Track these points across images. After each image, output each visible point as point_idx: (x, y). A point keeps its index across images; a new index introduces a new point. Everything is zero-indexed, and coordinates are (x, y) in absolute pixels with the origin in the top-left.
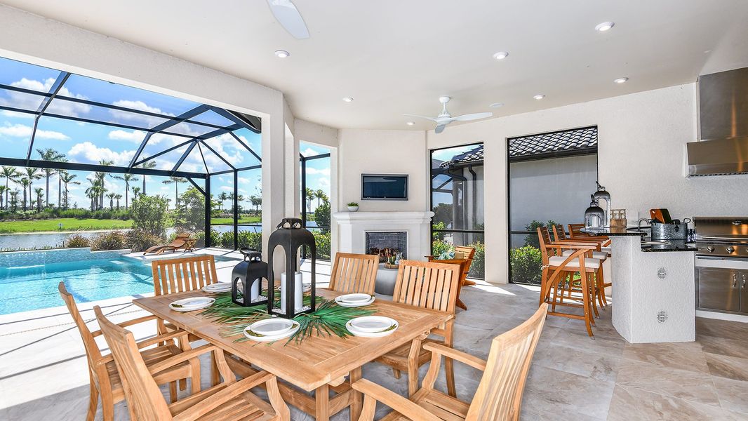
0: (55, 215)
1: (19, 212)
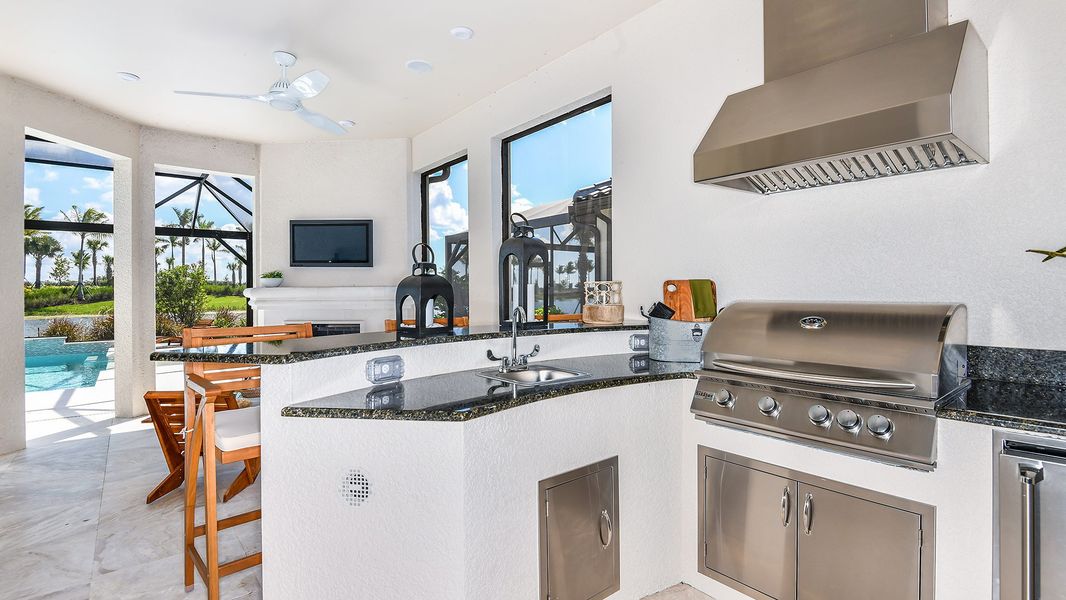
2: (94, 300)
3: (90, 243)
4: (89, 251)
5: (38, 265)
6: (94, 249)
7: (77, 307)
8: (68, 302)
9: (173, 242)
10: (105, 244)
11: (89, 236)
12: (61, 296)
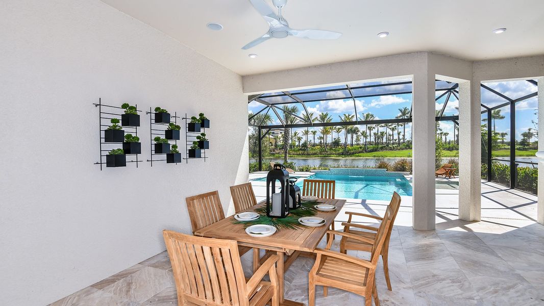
0: (407, 148)
1: (390, 146)
2: (371, 151)
3: (369, 128)
4: (368, 131)
5: (352, 138)
6: (370, 130)
7: (365, 154)
8: (362, 152)
9: (398, 124)
10: (374, 128)
11: (369, 125)
12: (360, 150)
